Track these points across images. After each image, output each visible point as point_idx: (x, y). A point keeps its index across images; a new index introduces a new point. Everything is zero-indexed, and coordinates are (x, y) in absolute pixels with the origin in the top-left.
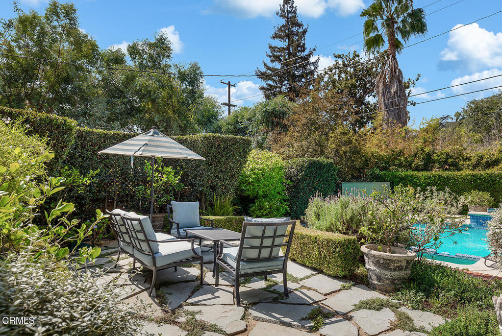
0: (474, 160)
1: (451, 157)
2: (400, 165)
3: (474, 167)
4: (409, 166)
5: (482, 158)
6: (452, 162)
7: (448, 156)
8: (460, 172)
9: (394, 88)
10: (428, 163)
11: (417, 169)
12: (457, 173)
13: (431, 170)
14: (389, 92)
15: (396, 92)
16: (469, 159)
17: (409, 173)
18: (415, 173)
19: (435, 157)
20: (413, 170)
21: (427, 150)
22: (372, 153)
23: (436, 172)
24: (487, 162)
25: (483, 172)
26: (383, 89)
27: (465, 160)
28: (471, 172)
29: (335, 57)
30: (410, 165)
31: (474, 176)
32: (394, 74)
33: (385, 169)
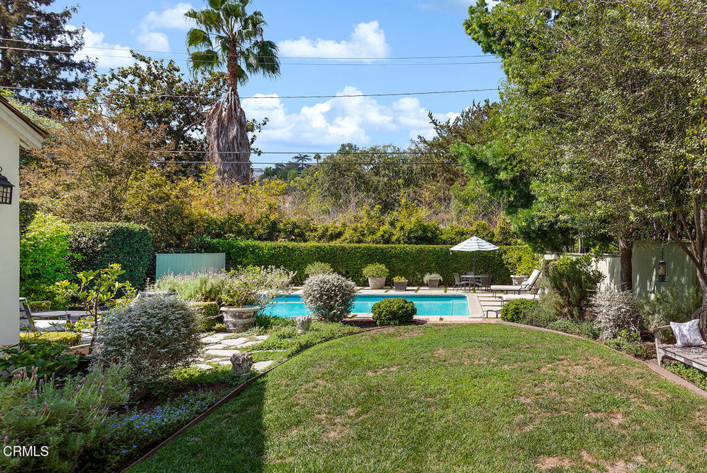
0: (320, 232)
1: (298, 227)
2: (239, 233)
3: (320, 239)
4: (250, 234)
5: (327, 230)
6: (298, 233)
7: (295, 226)
8: (306, 244)
9: (233, 132)
10: (273, 232)
11: (260, 238)
12: (303, 244)
13: (277, 240)
14: (226, 135)
15: (235, 138)
16: (316, 230)
17: (251, 242)
18: (257, 243)
19: (281, 226)
20: (255, 239)
21: (272, 218)
22: (200, 214)
23: (282, 242)
24: (331, 234)
25: (326, 244)
26: (217, 129)
27: (312, 231)
28: (316, 244)
29: (134, 56)
30: (252, 233)
31: (318, 248)
32: (234, 113)
33: (218, 236)
